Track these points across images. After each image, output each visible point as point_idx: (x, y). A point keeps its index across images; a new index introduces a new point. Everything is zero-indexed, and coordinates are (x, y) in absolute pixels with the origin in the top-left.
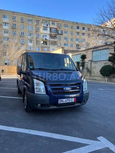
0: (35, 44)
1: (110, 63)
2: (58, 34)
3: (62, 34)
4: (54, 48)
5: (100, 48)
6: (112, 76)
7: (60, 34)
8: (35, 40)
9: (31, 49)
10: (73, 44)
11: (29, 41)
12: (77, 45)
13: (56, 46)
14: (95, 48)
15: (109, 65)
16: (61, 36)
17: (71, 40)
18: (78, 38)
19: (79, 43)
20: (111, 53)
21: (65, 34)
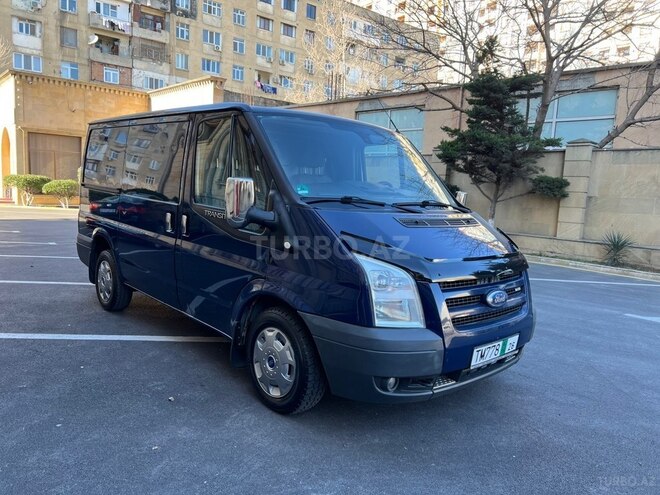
0: (55, 43)
2: (174, 9)
3: (191, 14)
4: (156, 76)
5: (391, 103)
7: (185, 14)
8: (53, 23)
9: (28, 65)
10: (242, 68)
11: (15, 24)
12: (263, 75)
13: (165, 67)
14: (371, 98)
16: (186, 21)
17: (235, 49)
18: (265, 43)
19: (269, 65)
20: (446, 129)
21: (207, 18)
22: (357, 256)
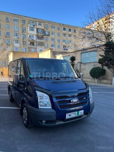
0: (22, 45)
1: (100, 65)
2: (45, 35)
3: (48, 35)
4: (41, 49)
6: (101, 78)
7: (47, 35)
8: (21, 41)
9: (17, 50)
10: (60, 45)
11: (15, 41)
12: (64, 46)
13: (43, 47)
14: (84, 50)
15: (98, 67)
16: (48, 37)
17: (58, 41)
18: (64, 39)
19: (66, 44)
21: (52, 36)
22: (36, 91)
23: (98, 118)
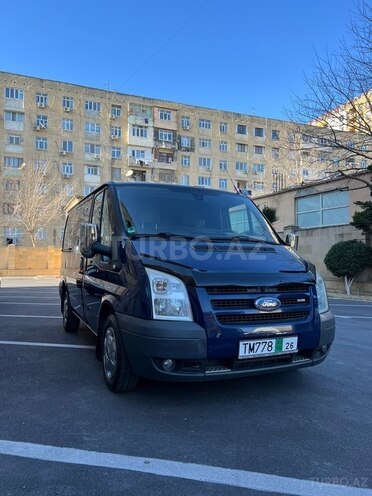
0: (108, 178)
1: (358, 235)
2: (180, 147)
3: (191, 149)
5: (320, 189)
6: (366, 274)
7: (187, 150)
8: (107, 166)
10: (226, 180)
11: (86, 169)
14: (305, 187)
15: (354, 241)
16: (188, 154)
17: (221, 168)
18: (242, 161)
19: (245, 176)
20: (359, 203)
21: (202, 150)
22: (147, 269)
23: (350, 378)
